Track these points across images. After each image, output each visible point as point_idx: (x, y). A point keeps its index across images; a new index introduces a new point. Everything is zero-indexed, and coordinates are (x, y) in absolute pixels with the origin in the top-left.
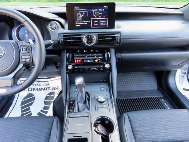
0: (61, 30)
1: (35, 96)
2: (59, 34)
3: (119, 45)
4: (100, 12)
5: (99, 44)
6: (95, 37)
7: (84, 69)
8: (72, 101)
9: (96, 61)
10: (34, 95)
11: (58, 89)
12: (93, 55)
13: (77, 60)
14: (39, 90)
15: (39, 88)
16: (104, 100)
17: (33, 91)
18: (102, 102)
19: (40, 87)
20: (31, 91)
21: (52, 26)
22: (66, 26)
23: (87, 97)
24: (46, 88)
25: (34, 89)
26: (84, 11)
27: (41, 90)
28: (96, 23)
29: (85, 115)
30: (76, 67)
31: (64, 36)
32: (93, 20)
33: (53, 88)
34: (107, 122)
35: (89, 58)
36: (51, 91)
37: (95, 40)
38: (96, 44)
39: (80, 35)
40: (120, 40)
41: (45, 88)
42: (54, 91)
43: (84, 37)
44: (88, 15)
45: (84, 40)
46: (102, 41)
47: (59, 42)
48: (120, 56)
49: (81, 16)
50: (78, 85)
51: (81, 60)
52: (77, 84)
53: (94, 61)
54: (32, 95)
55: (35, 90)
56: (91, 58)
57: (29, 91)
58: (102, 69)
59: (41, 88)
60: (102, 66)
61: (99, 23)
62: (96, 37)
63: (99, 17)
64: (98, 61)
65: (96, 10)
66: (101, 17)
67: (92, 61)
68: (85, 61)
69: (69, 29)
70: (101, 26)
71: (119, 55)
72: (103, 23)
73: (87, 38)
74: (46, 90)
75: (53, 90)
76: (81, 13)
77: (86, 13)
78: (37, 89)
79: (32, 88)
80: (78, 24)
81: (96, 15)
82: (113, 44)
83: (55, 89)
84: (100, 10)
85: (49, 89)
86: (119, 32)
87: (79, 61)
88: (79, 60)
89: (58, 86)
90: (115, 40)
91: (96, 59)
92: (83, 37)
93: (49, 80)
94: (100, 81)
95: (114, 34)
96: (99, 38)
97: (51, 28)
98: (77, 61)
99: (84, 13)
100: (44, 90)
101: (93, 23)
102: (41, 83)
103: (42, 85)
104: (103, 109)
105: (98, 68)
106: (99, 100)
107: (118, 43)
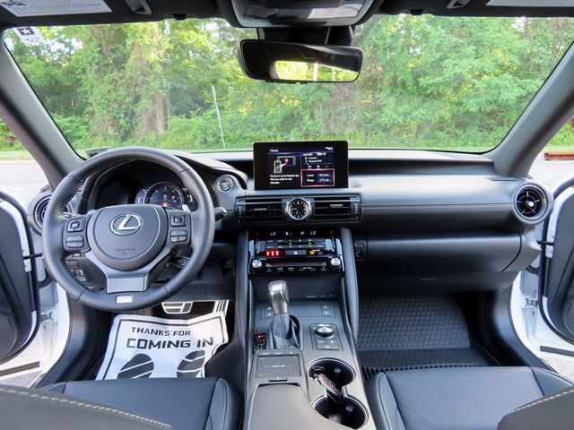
0: (241, 192)
1: (154, 360)
2: (238, 198)
3: (359, 219)
4: (319, 158)
5: (316, 218)
6: (309, 203)
7: (285, 269)
8: (261, 335)
9: (312, 253)
10: (150, 359)
11: (211, 344)
12: (305, 241)
13: (270, 250)
14: (164, 347)
15: (165, 342)
16: (329, 331)
17: (150, 348)
18: (325, 335)
19: (167, 339)
20: (145, 348)
21: (224, 184)
22: (251, 184)
23: (294, 324)
24: (182, 342)
25: (151, 343)
26: (287, 156)
27: (169, 346)
28: (310, 178)
29: (291, 353)
30: (268, 265)
31: (247, 201)
32: (305, 173)
33: (199, 341)
34: (338, 371)
35: (296, 246)
36: (193, 348)
37: (308, 209)
38: (311, 217)
39: (280, 200)
40: (360, 210)
41: (178, 342)
42: (201, 348)
43: (288, 203)
44: (294, 163)
45: (288, 210)
46: (323, 211)
47: (236, 212)
48: (362, 246)
49: (282, 166)
50: (274, 295)
51: (280, 250)
52: (272, 294)
53: (308, 254)
54: (146, 358)
55: (155, 346)
56: (300, 246)
57: (138, 347)
58: (324, 269)
59: (170, 342)
60: (324, 264)
61: (316, 178)
62: (312, 204)
63: (316, 168)
64: (316, 253)
65: (311, 154)
66: (321, 167)
67: (304, 252)
68: (288, 253)
69: (256, 189)
70: (321, 183)
71: (362, 244)
72: (325, 178)
73: (294, 205)
74: (182, 346)
75: (199, 346)
76: (281, 159)
77: (290, 160)
78: (160, 342)
79: (146, 341)
80: (274, 180)
81: (310, 164)
82: (347, 217)
83: (204, 345)
84: (319, 154)
85: (189, 345)
86: (358, 194)
87: (275, 254)
88: (275, 250)
89: (211, 338)
90: (349, 209)
91: (310, 249)
92: (285, 204)
93: (189, 321)
94: (321, 296)
95: (348, 198)
96: (317, 205)
97: (222, 186)
98: (270, 254)
99: (287, 160)
100: (177, 346)
101: (305, 178)
102: (169, 328)
103: (172, 333)
104: (328, 347)
105: (315, 267)
106: (320, 331)
107: (356, 216)
